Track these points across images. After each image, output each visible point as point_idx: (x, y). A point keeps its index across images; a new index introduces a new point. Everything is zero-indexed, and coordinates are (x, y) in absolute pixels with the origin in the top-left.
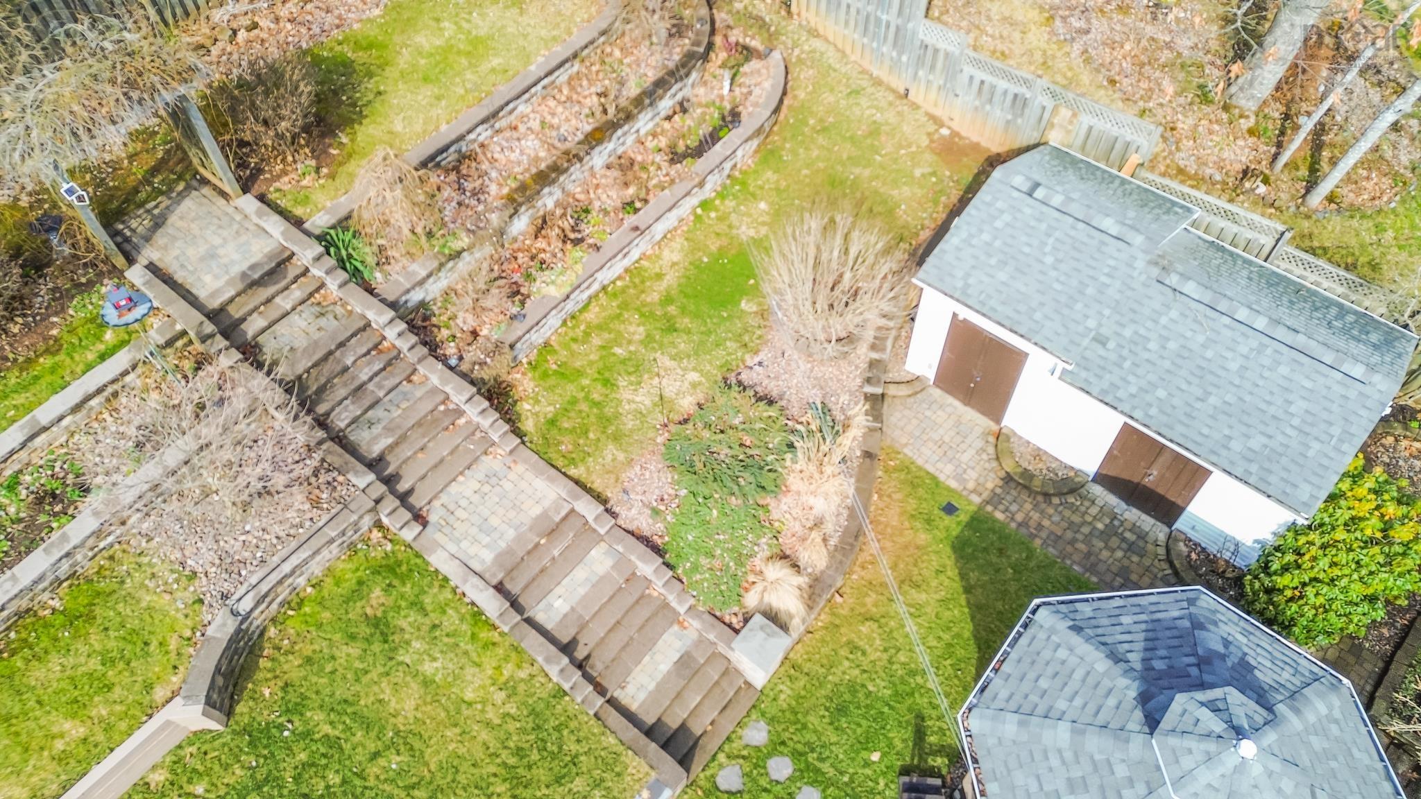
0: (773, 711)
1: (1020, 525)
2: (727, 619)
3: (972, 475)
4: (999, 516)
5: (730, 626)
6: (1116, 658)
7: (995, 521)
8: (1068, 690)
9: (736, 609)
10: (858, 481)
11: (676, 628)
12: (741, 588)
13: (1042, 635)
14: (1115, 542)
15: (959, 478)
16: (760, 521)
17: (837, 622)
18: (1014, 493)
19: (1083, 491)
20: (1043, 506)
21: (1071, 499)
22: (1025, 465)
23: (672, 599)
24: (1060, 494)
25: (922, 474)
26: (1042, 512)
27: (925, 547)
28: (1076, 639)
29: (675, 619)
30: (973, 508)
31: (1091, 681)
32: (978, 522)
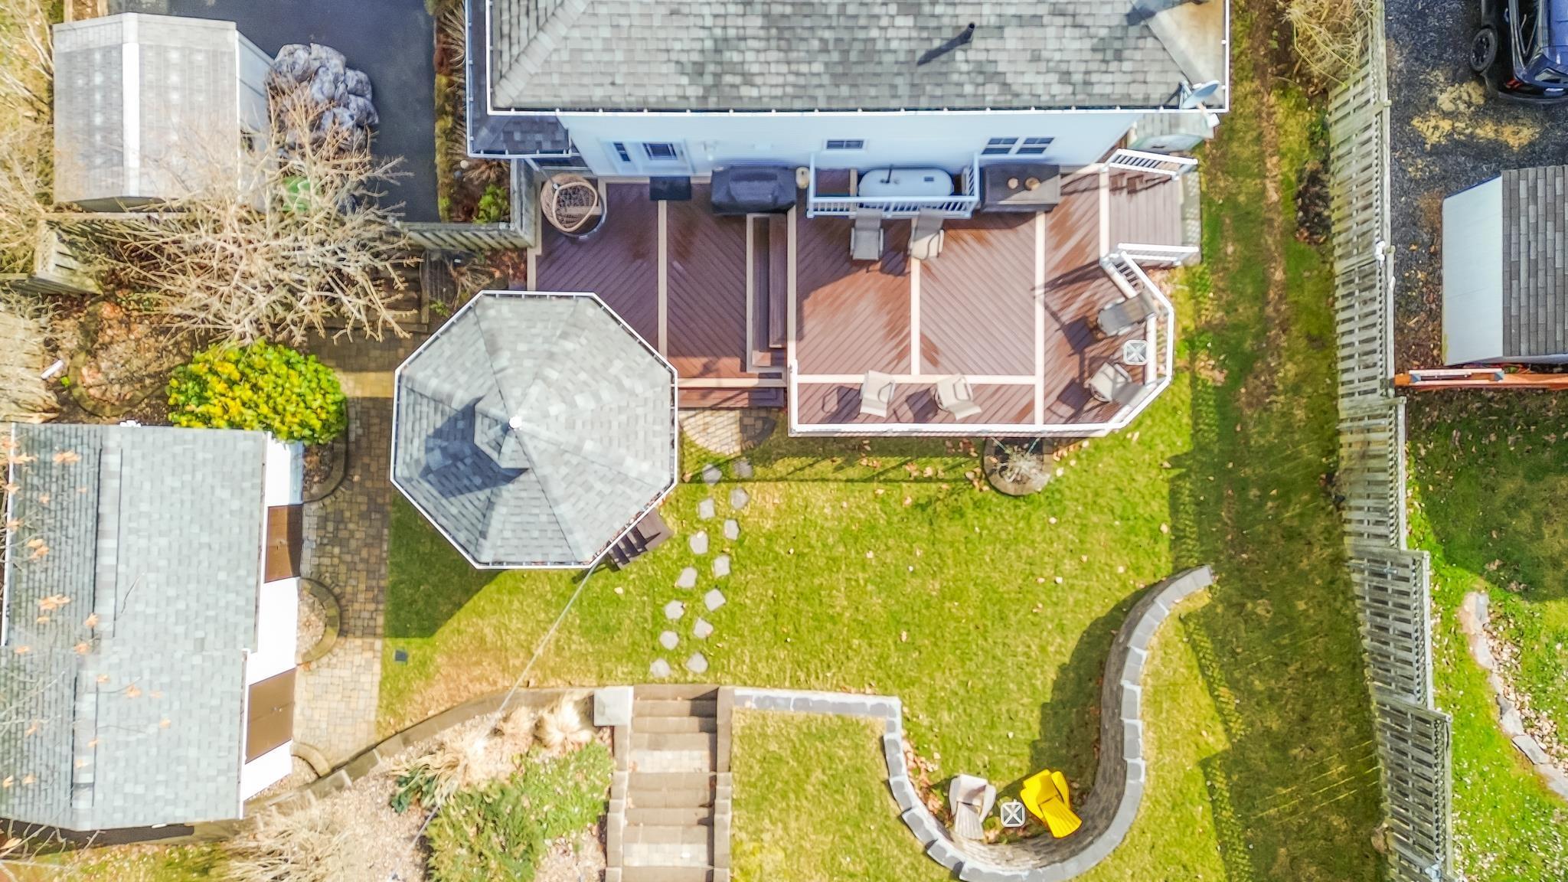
0: (639, 669)
1: (378, 603)
2: (609, 741)
3: (358, 659)
4: (381, 620)
5: (612, 735)
6: (490, 504)
7: (387, 621)
8: (531, 519)
9: (598, 741)
10: (435, 733)
11: (639, 769)
12: (583, 750)
13: (502, 551)
14: (343, 534)
15: (369, 665)
16: (526, 772)
17: (548, 672)
18: (352, 622)
19: (314, 577)
20: (348, 597)
21: (328, 581)
22: (321, 629)
23: (625, 785)
24: (330, 591)
25: (384, 694)
26: (355, 594)
27: (447, 654)
28: (492, 532)
29: (635, 775)
30: (388, 641)
31: (518, 511)
32: (397, 630)
